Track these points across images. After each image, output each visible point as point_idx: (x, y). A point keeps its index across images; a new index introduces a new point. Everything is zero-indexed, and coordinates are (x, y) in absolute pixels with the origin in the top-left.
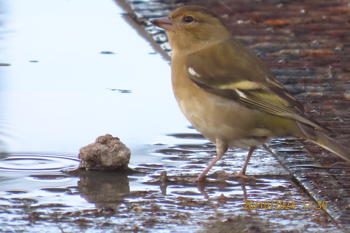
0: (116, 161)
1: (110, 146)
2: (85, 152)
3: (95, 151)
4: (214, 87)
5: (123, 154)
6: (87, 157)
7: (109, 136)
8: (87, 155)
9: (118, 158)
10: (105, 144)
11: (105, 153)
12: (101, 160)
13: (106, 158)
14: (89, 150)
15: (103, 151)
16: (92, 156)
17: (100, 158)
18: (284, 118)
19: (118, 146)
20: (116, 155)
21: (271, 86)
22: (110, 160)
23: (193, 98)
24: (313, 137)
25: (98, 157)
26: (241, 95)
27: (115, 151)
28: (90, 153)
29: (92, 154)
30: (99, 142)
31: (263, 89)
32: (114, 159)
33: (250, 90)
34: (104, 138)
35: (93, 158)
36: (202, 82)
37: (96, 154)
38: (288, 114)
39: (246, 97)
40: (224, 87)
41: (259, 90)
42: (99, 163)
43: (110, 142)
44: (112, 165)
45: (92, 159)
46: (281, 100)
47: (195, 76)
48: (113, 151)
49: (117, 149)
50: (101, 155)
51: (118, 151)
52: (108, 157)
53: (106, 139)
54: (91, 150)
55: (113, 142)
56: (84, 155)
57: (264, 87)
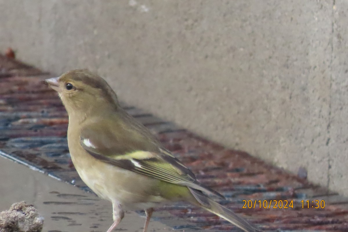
0: (33, 228)
1: (26, 213)
2: (3, 219)
3: (13, 218)
4: (109, 157)
5: (39, 220)
6: (6, 224)
7: (24, 203)
8: (6, 222)
9: (34, 224)
10: (20, 211)
11: (22, 220)
12: (18, 226)
13: (23, 224)
14: (7, 217)
15: (20, 218)
16: (10, 223)
17: (17, 224)
18: (179, 185)
19: (34, 213)
20: (32, 221)
21: (164, 155)
22: (26, 227)
23: (93, 167)
24: (207, 205)
25: (15, 224)
26: (137, 164)
27: (31, 217)
28: (8, 220)
29: (10, 221)
30: (14, 209)
31: (157, 158)
32: (31, 226)
33: (145, 160)
34: (20, 206)
35: (11, 224)
36: (97, 153)
37: (13, 220)
38: (182, 182)
39: (141, 167)
40: (119, 158)
41: (153, 160)
42: (16, 229)
43: (25, 209)
44: (29, 231)
45: (10, 226)
46: (174, 168)
47: (91, 148)
48: (29, 218)
49: (33, 216)
50: (19, 222)
51: (34, 218)
52: (24, 223)
53: (22, 206)
54: (8, 217)
55: (28, 209)
56: (2, 222)
57: (158, 157)
